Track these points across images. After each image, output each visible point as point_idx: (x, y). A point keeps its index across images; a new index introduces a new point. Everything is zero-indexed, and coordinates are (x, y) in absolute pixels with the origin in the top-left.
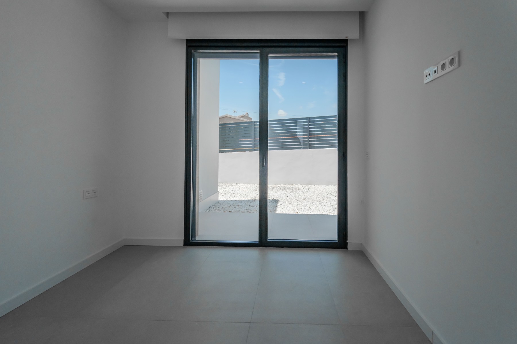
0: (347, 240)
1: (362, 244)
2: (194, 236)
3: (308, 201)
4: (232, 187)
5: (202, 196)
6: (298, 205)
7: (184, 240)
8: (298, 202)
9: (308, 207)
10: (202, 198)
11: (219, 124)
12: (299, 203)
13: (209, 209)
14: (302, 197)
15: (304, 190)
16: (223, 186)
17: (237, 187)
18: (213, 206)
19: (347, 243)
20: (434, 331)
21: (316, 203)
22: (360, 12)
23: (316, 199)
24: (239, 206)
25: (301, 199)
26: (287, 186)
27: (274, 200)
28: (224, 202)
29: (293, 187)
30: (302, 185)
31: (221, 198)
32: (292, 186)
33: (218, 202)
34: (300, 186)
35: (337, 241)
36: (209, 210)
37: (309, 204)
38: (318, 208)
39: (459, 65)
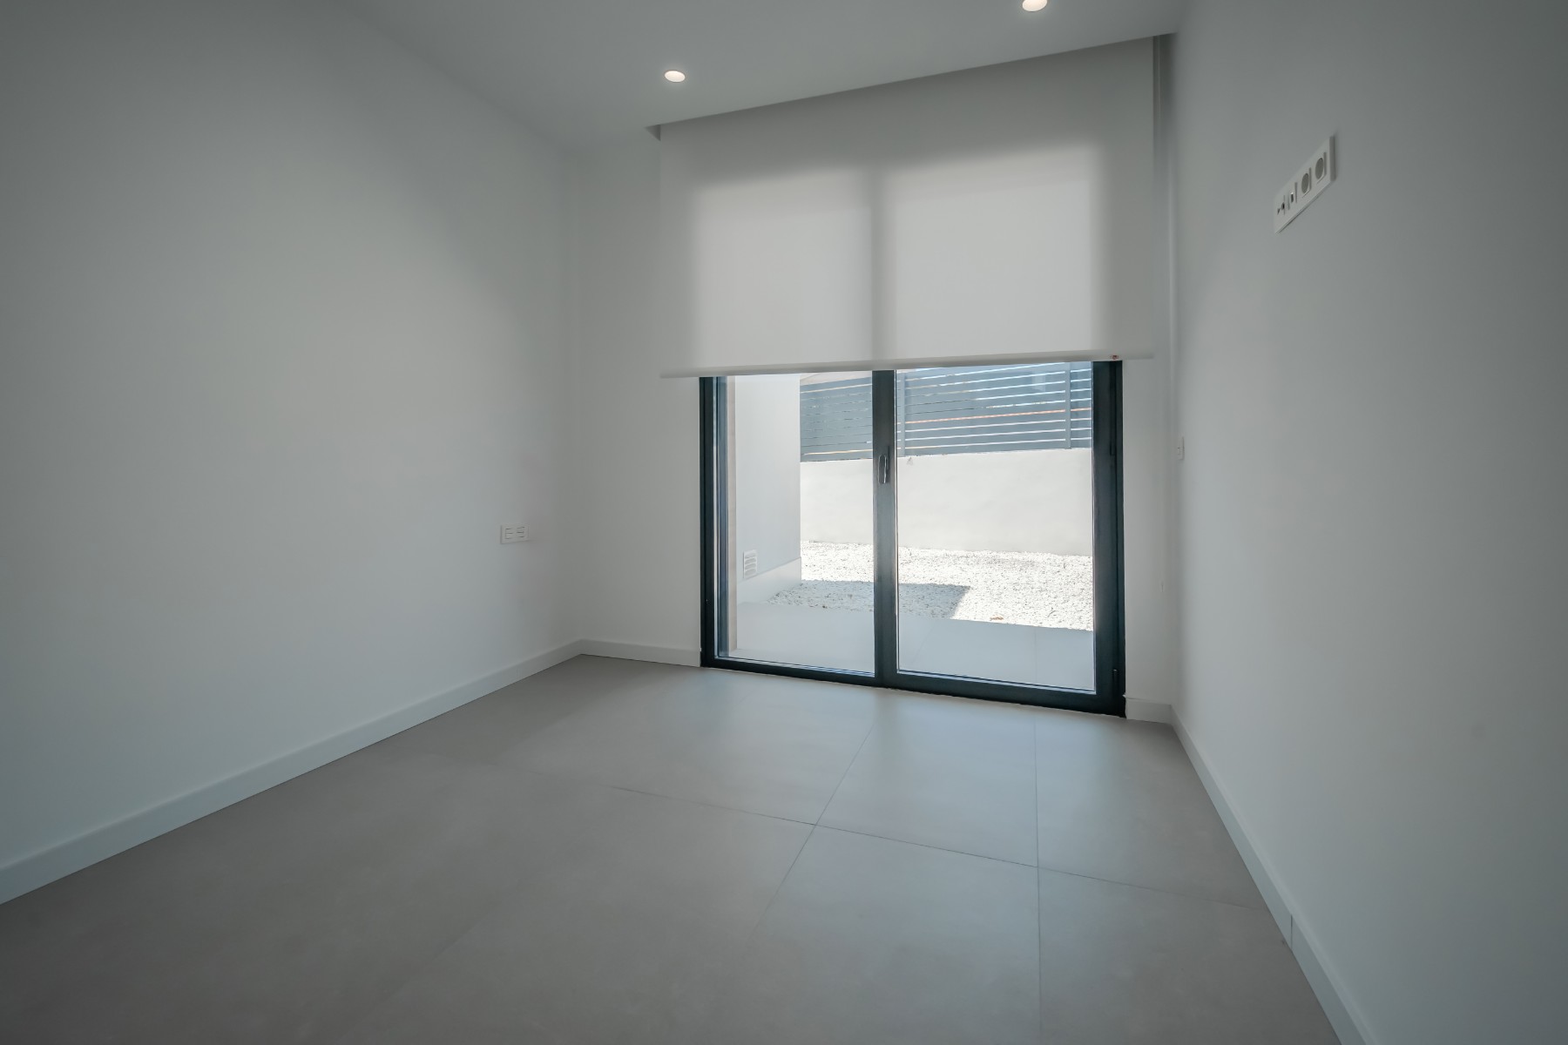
0: (1124, 692)
1: (1170, 706)
2: (723, 645)
3: (1053, 596)
4: (843, 553)
5: (756, 563)
6: (1020, 605)
7: (701, 653)
8: (1020, 596)
9: (1049, 611)
10: (756, 568)
11: (801, 387)
12: (1023, 601)
13: (775, 599)
14: (1038, 584)
15: (1048, 567)
16: (821, 550)
17: (856, 552)
18: (787, 594)
19: (1124, 699)
20: (1294, 917)
21: (1076, 602)
22: (1155, 38)
23: (1080, 591)
24: (851, 596)
25: (1034, 590)
26: (1002, 556)
27: (952, 587)
28: (816, 584)
29: (1021, 558)
30: (1046, 556)
31: (807, 575)
32: (1016, 556)
33: (802, 585)
34: (1040, 558)
35: (1095, 693)
36: (773, 601)
37: (1054, 603)
38: (1077, 615)
39: (1334, 176)
